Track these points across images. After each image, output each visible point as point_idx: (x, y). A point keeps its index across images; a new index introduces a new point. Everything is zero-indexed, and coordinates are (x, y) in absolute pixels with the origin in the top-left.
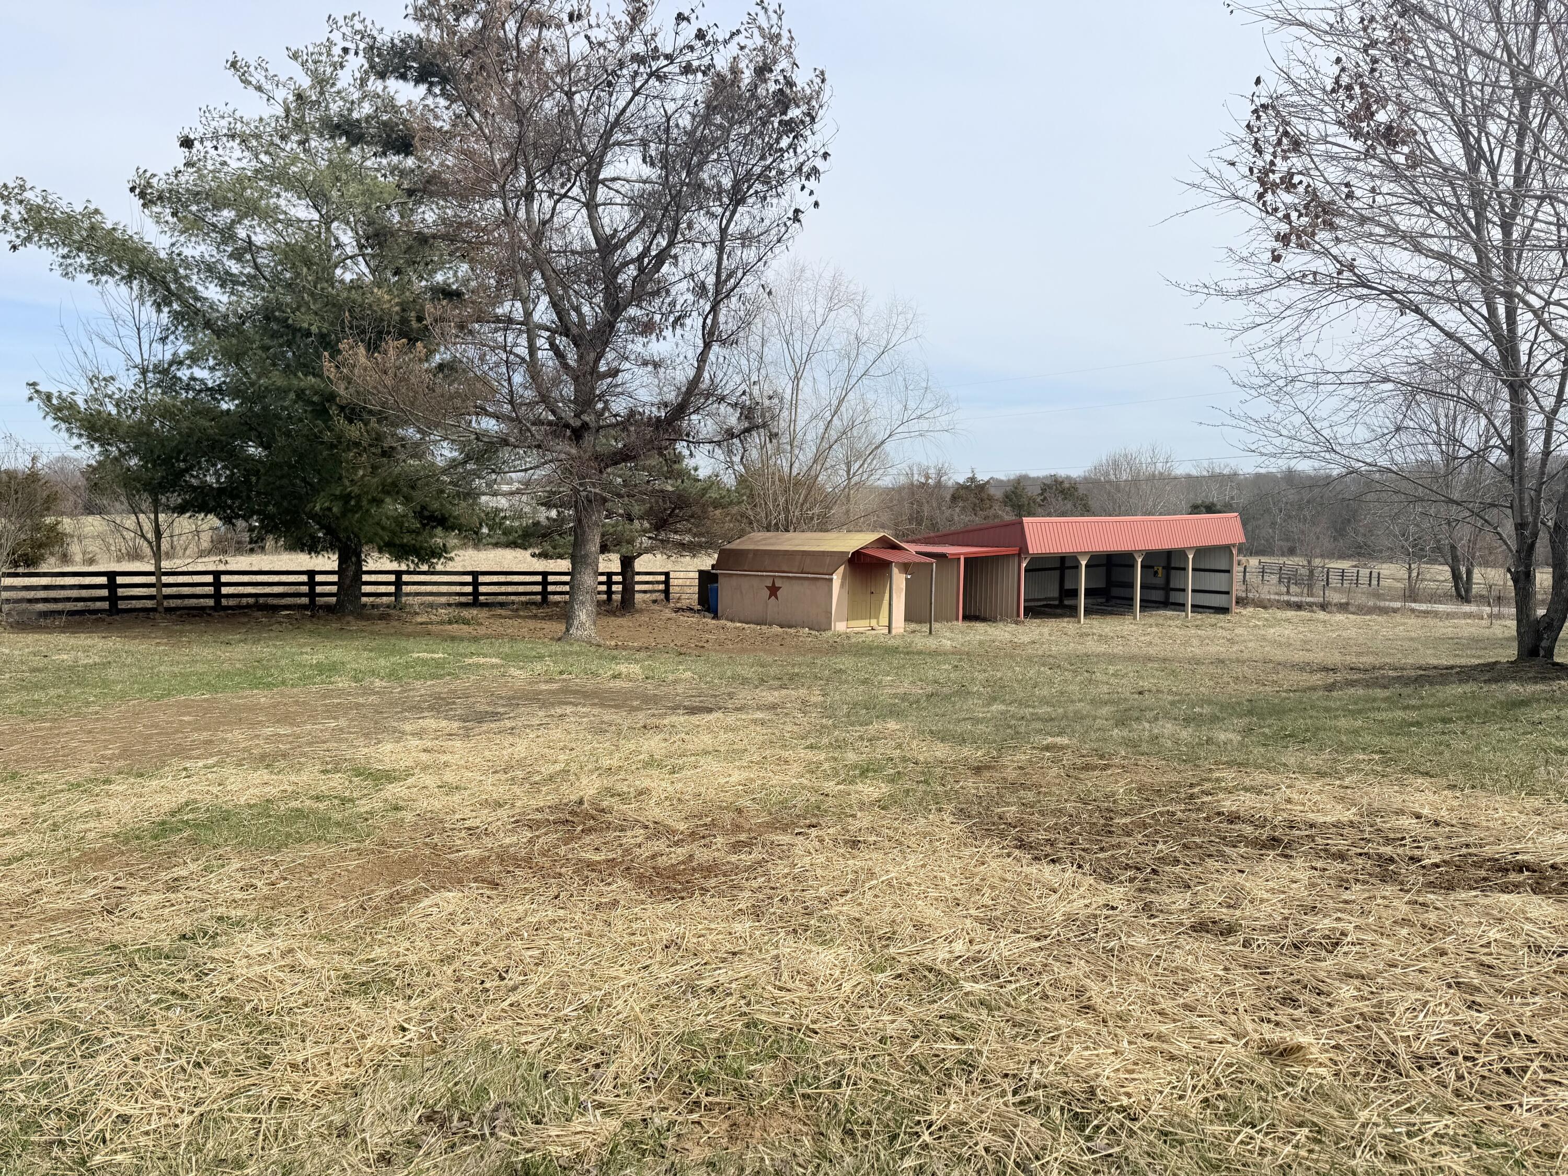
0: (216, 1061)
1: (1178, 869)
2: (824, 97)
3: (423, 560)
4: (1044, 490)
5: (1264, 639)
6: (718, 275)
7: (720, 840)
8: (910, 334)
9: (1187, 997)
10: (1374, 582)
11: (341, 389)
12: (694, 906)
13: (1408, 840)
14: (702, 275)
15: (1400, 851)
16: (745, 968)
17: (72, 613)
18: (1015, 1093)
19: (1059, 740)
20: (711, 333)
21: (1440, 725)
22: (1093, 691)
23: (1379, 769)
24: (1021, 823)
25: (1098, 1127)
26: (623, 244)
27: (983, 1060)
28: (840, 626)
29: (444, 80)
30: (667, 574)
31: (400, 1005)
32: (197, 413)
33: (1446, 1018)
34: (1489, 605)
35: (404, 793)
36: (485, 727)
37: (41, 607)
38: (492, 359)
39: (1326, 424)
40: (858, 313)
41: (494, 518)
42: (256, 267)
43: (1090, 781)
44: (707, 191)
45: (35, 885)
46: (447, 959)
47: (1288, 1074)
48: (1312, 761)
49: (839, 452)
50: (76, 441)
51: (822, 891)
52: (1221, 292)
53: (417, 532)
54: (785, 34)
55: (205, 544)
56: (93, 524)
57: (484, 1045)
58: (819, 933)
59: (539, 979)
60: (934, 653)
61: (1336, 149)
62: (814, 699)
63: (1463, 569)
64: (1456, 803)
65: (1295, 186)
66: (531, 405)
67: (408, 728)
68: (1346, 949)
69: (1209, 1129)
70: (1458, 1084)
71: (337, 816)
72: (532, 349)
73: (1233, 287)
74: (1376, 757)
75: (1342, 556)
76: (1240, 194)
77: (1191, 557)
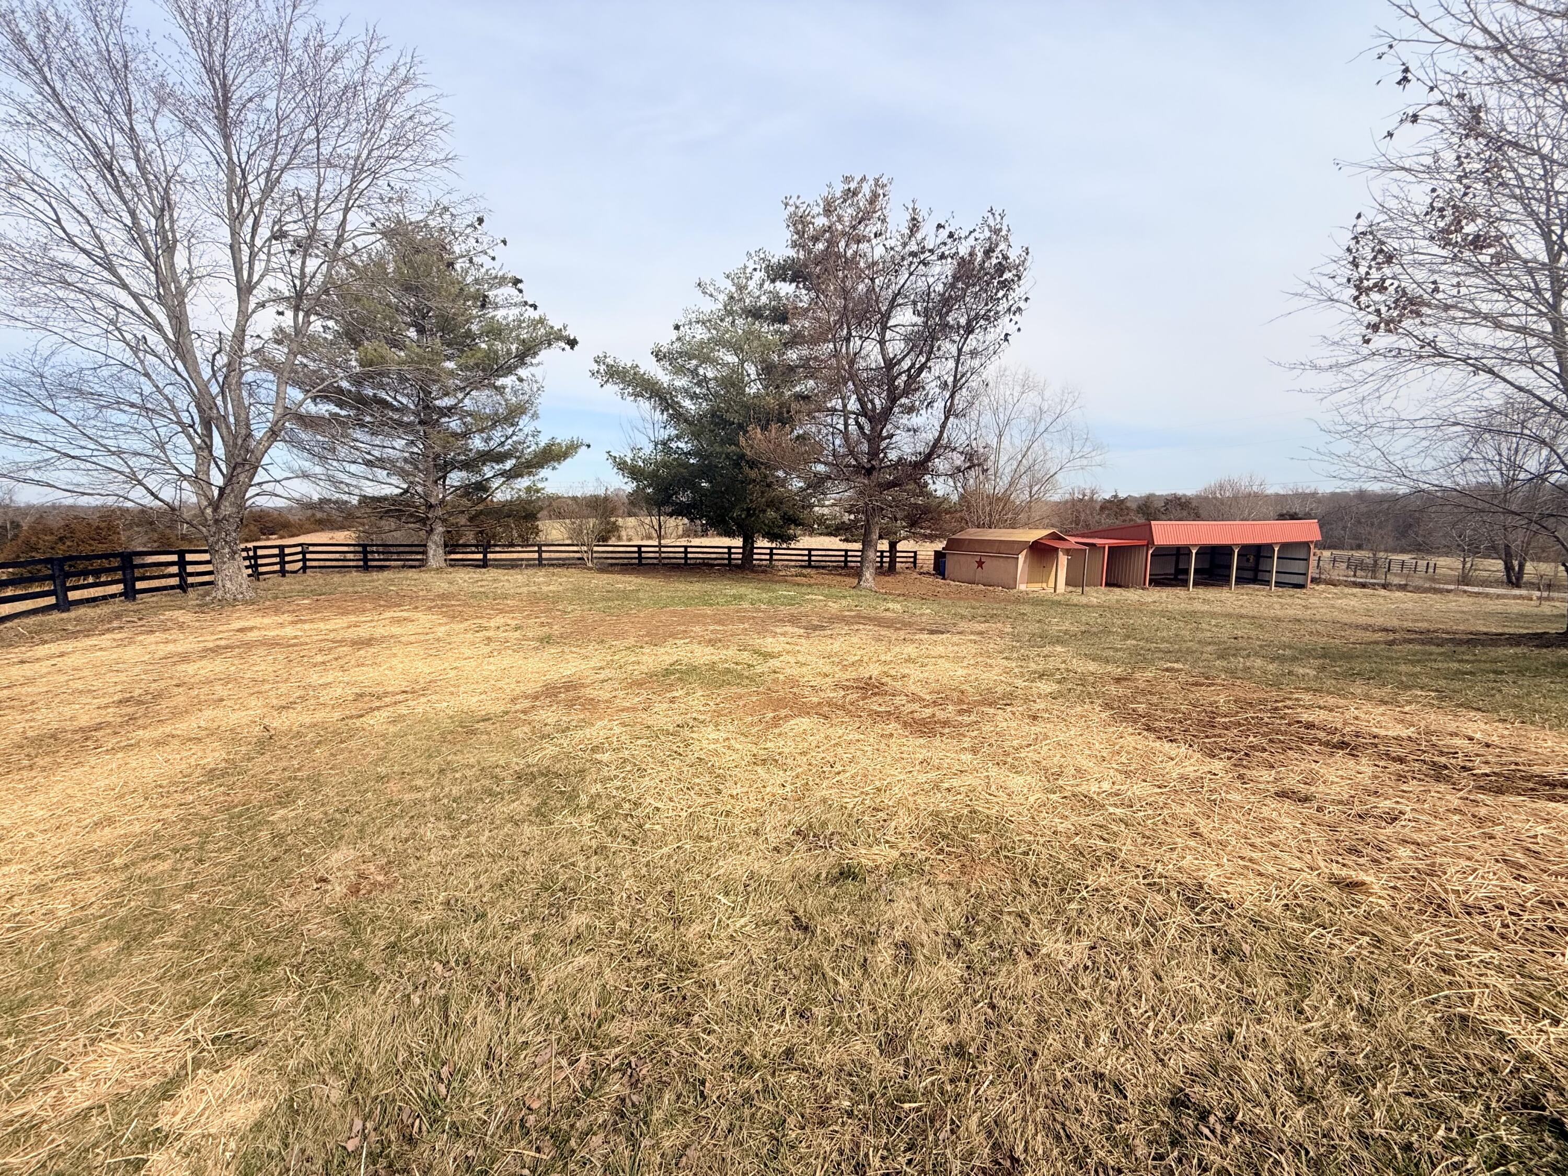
0: (697, 788)
1: (1265, 755)
2: (1027, 264)
3: (784, 541)
4: (1166, 504)
5: (1333, 607)
6: (955, 376)
7: (950, 707)
8: (1076, 405)
9: (1273, 838)
10: (1431, 570)
11: (748, 452)
12: (937, 742)
13: (1460, 754)
14: (946, 377)
15: (1453, 761)
16: (969, 780)
17: (622, 565)
18: (1144, 878)
19: (1176, 666)
20: (949, 411)
21: (1492, 676)
22: (1200, 635)
23: (1435, 702)
24: (1147, 715)
25: (1204, 909)
26: (899, 362)
27: (1123, 855)
28: (1022, 587)
29: (805, 280)
30: (915, 552)
31: (781, 773)
32: (679, 465)
33: (1494, 882)
34: (1539, 590)
35: (778, 664)
36: (817, 633)
37: (610, 561)
38: (824, 431)
39: (1399, 457)
40: (1041, 394)
41: (821, 520)
42: (708, 389)
43: (1197, 694)
44: (952, 327)
45: (614, 694)
46: (803, 753)
47: (1353, 899)
48: (1376, 692)
49: (1025, 480)
50: (626, 480)
51: (1015, 743)
52: (1315, 367)
53: (781, 527)
54: (1005, 228)
55: (680, 532)
56: (631, 521)
57: (824, 800)
58: (1013, 766)
59: (851, 770)
60: (1086, 606)
61: (1422, 257)
62: (1006, 630)
63: (1516, 563)
64: (1506, 733)
65: (1386, 289)
66: (844, 456)
67: (778, 631)
68: (1403, 823)
69: (1289, 924)
70: (1504, 930)
71: (746, 674)
72: (846, 425)
73: (1325, 363)
74: (1433, 694)
75: (1403, 551)
76: (1335, 297)
77: (1276, 549)
